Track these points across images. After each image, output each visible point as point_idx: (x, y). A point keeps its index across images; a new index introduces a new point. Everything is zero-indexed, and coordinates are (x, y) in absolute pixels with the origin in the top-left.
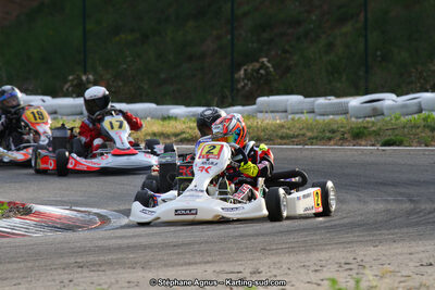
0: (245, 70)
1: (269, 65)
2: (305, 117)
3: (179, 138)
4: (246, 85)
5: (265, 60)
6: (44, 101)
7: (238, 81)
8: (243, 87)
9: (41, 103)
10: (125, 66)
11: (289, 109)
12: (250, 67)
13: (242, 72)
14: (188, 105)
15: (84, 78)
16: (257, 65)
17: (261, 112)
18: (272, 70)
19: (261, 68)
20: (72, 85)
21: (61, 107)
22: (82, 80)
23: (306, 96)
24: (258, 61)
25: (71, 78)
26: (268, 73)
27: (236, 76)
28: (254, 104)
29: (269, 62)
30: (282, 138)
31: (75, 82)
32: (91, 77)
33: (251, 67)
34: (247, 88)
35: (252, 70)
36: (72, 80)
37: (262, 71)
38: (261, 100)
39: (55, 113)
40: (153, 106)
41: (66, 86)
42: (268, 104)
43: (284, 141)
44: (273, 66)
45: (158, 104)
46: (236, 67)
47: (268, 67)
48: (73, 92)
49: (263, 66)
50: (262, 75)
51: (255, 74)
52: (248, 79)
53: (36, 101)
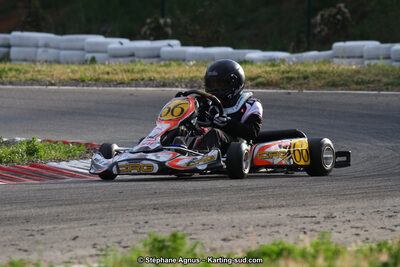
0: (322, 16)
1: (346, 10)
2: (381, 63)
3: (255, 82)
4: (322, 30)
5: (342, 5)
6: (121, 44)
7: (315, 26)
8: (320, 32)
9: (119, 46)
10: (201, 10)
11: (365, 55)
12: (327, 13)
13: (319, 17)
14: (264, 49)
15: (162, 21)
16: (334, 11)
17: (337, 57)
18: (348, 15)
19: (338, 13)
20: (149, 28)
21: (138, 49)
22: (158, 23)
23: (382, 42)
24: (334, 6)
25: (148, 21)
26: (345, 18)
27: (313, 21)
28: (330, 49)
29: (346, 7)
30: (357, 83)
31: (153, 25)
32: (169, 20)
34: (323, 34)
35: (330, 16)
36: (150, 23)
37: (339, 17)
38: (337, 45)
39: (132, 55)
40: (230, 50)
41: (144, 29)
42: (344, 49)
43: (359, 87)
44: (350, 11)
45: (234, 48)
46: (312, 12)
47: (343, 14)
48: (151, 35)
49: (340, 11)
50: (338, 20)
51: (332, 19)
52: (325, 24)
53: (114, 43)
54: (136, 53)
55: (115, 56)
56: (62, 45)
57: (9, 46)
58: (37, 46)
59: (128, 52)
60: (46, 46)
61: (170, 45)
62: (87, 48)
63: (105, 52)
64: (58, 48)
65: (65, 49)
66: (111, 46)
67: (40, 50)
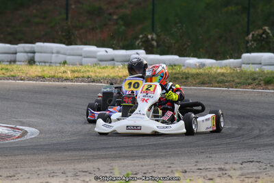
0: (253, 35)
1: (269, 31)
4: (253, 44)
5: (266, 28)
6: (107, 52)
7: (248, 42)
8: (251, 46)
9: (105, 53)
10: (176, 30)
13: (250, 36)
14: (199, 57)
15: (150, 37)
16: (261, 31)
18: (271, 35)
19: (263, 33)
20: (141, 41)
21: (116, 56)
24: (262, 29)
25: (141, 36)
26: (268, 37)
27: (247, 38)
29: (269, 29)
31: (144, 39)
32: (154, 36)
33: (257, 32)
35: (258, 35)
36: (142, 38)
37: (264, 36)
38: (245, 55)
39: (113, 60)
40: (176, 57)
41: (138, 42)
44: (272, 33)
45: (180, 56)
47: (268, 33)
49: (265, 32)
50: (264, 38)
51: (259, 38)
52: (254, 41)
53: (102, 52)
54: (115, 59)
55: (101, 61)
56: (68, 52)
57: (34, 53)
58: (52, 53)
59: (109, 58)
60: (58, 53)
61: (137, 54)
62: (83, 54)
63: (95, 57)
64: (65, 54)
65: (70, 55)
66: (99, 54)
67: (54, 55)
